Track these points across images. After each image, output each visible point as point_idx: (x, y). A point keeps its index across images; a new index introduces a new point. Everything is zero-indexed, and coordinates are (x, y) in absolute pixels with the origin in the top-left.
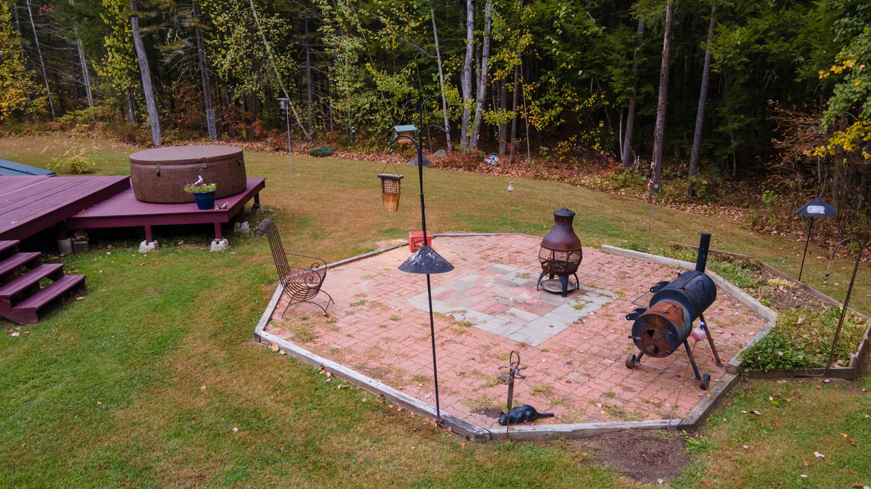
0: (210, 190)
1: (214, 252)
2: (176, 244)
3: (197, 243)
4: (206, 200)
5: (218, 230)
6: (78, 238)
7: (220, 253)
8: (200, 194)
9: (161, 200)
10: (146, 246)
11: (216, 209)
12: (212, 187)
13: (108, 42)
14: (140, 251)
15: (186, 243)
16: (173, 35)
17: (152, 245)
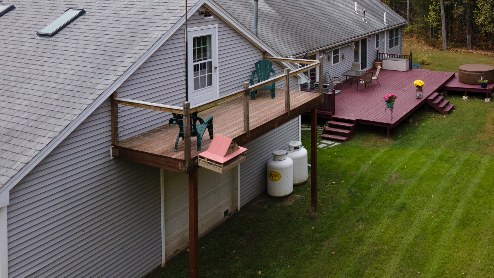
0: (486, 82)
1: (486, 102)
2: (473, 98)
3: (480, 98)
4: (484, 85)
5: (487, 95)
6: (445, 92)
7: (488, 103)
8: (483, 83)
9: (468, 83)
10: (465, 98)
11: (488, 88)
12: (486, 81)
13: (431, 7)
14: (463, 99)
15: (476, 98)
16: (457, 5)
17: (466, 97)
